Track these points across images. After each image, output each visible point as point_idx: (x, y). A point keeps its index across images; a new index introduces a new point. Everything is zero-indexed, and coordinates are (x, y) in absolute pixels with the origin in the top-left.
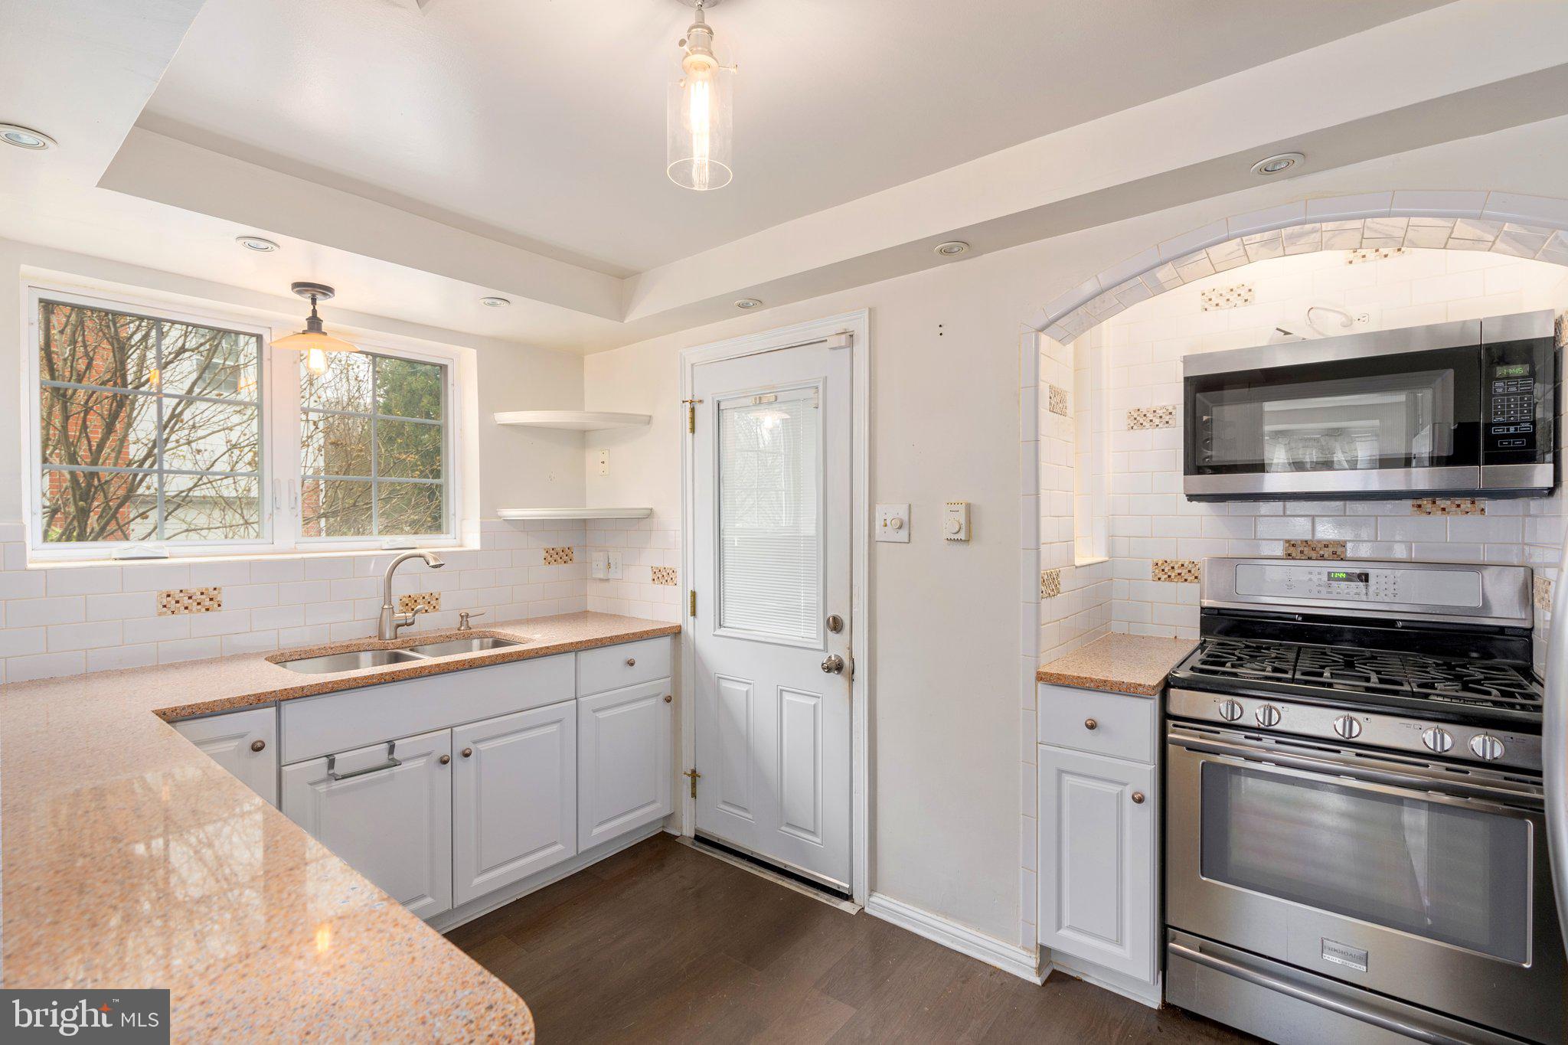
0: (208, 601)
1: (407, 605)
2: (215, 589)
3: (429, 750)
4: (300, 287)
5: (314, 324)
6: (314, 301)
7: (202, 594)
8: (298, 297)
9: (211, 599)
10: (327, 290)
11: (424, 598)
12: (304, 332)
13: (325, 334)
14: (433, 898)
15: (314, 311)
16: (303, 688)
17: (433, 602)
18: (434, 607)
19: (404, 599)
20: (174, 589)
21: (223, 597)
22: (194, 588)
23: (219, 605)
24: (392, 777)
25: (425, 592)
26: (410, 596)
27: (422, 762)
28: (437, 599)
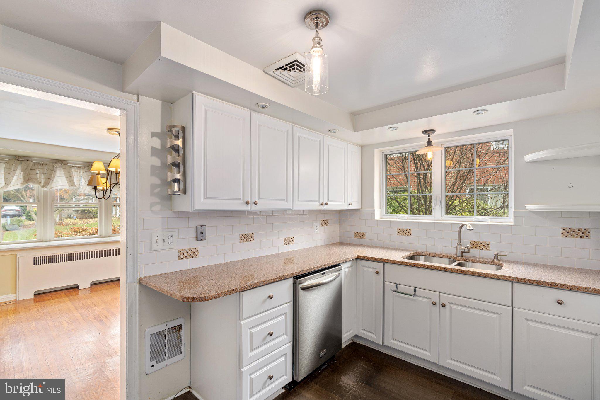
0: (408, 233)
1: (473, 245)
2: (410, 229)
3: (430, 297)
4: (425, 132)
5: (429, 143)
6: (429, 136)
7: (407, 230)
8: (424, 135)
9: (409, 232)
10: (433, 131)
11: (481, 243)
12: (426, 146)
13: (433, 146)
14: (430, 354)
15: (429, 139)
16: (388, 260)
17: (486, 246)
18: (487, 248)
19: (472, 242)
20: (400, 228)
21: (412, 232)
22: (405, 228)
23: (411, 234)
24: (415, 300)
25: (483, 240)
26: (475, 242)
27: (427, 300)
28: (488, 245)
